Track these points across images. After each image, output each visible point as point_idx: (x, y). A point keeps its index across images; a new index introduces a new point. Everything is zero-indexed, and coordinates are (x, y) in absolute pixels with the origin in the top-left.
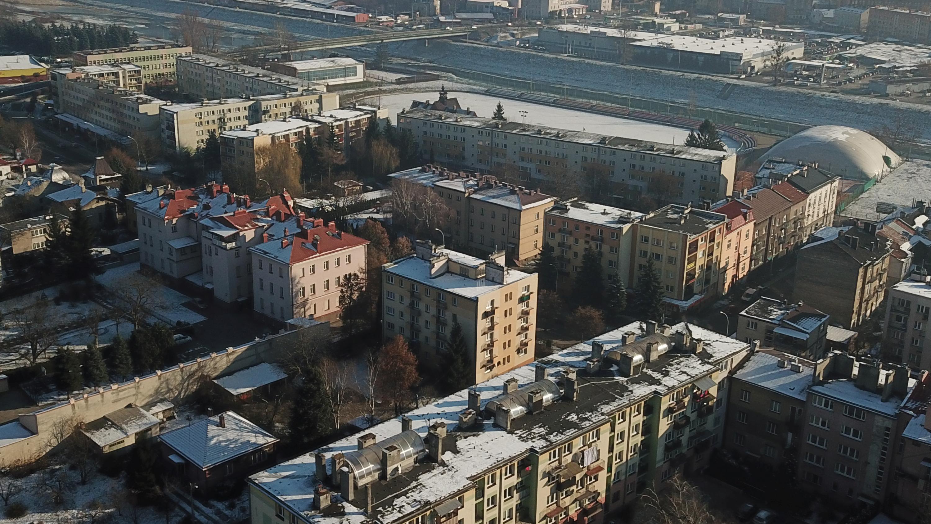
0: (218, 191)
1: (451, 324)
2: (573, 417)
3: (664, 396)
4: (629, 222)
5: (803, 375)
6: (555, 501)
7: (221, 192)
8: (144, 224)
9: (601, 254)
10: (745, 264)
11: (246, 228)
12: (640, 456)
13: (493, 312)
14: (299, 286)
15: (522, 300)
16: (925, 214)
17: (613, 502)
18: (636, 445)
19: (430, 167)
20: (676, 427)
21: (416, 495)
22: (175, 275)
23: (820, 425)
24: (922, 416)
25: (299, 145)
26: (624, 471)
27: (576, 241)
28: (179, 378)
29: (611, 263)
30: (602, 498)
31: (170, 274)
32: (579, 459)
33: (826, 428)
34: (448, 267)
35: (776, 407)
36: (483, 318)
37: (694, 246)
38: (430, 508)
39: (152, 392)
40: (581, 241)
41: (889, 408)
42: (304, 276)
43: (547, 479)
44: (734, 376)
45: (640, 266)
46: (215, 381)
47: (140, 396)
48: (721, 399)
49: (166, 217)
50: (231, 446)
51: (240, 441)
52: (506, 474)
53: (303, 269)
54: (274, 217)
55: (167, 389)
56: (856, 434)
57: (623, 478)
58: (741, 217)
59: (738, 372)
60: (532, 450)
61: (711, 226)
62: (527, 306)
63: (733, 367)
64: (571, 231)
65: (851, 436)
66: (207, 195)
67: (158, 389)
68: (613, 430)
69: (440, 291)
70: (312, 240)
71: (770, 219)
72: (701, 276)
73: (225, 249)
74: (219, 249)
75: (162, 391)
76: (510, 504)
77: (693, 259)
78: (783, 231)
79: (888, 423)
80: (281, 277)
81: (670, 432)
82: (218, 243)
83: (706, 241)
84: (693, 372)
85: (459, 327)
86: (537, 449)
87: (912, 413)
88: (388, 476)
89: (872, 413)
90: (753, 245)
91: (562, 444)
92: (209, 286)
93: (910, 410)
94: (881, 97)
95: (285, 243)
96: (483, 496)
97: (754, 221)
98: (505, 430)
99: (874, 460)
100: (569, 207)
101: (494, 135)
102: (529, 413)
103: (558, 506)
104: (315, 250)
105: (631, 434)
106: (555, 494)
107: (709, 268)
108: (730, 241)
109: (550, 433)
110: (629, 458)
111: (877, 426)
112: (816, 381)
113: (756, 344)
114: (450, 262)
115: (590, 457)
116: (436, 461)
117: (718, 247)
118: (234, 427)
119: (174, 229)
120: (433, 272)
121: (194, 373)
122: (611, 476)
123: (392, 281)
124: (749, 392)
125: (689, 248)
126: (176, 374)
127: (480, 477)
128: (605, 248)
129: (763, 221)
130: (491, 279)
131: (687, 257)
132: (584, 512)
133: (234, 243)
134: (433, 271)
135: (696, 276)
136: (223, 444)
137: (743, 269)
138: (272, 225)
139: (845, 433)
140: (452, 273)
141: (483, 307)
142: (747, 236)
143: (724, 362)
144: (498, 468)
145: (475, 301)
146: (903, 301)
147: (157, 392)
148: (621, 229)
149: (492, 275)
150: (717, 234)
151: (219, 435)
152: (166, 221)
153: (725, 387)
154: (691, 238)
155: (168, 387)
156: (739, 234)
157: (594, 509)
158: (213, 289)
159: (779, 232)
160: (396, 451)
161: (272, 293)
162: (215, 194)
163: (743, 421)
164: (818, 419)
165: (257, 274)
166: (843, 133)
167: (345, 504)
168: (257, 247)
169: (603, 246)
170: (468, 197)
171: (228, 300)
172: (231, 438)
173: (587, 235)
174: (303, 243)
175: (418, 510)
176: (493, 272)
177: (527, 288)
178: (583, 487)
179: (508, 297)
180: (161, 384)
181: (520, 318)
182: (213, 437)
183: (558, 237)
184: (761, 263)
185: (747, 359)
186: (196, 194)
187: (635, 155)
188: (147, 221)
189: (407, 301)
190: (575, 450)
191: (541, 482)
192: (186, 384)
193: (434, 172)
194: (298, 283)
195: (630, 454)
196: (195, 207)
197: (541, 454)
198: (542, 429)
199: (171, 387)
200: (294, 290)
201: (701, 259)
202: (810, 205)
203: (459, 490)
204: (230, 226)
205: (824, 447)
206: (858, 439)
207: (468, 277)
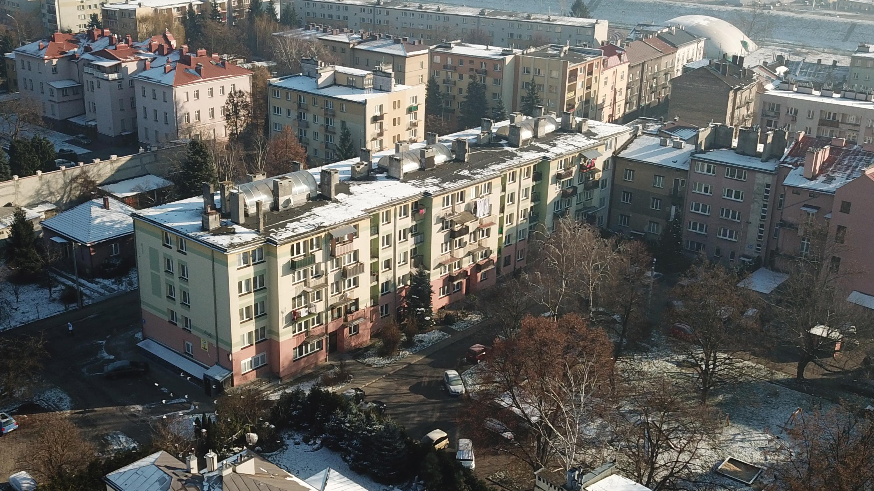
0: (99, 36)
1: (339, 131)
2: (465, 172)
3: (553, 160)
4: (512, 54)
5: (684, 150)
6: (448, 251)
7: (102, 35)
8: (23, 68)
9: (485, 87)
10: (620, 105)
11: (128, 60)
12: (530, 222)
13: (381, 117)
14: (183, 111)
15: (410, 110)
16: (785, 66)
17: (504, 266)
18: (525, 210)
19: (313, 26)
20: (564, 195)
21: (310, 221)
22: (57, 118)
23: (703, 192)
24: (800, 168)
25: (183, 21)
26: (514, 235)
27: (461, 77)
28: (61, 182)
29: (494, 95)
30: (494, 256)
31: (51, 116)
32: (472, 210)
33: (708, 194)
34: (335, 80)
35: (660, 182)
36: (371, 123)
37: (574, 74)
38: (325, 231)
39: (32, 193)
40: (466, 77)
41: (770, 166)
42: (188, 100)
43: (440, 225)
44: (619, 156)
45: (523, 98)
46: (100, 188)
47: (19, 196)
48: (606, 180)
49: (46, 57)
50: (116, 226)
51: (125, 222)
52: (400, 215)
53: (187, 93)
54: (157, 53)
55: (48, 192)
56: (737, 196)
57: (513, 242)
58: (616, 57)
59: (622, 153)
60: (426, 194)
61: (589, 59)
62: (416, 119)
63: (617, 149)
64: (455, 67)
65: (733, 198)
66: (88, 40)
67: (38, 191)
68: (504, 190)
69: (327, 99)
70: (196, 66)
71: (643, 64)
72: (581, 108)
73: (107, 80)
74: (101, 81)
75: (43, 193)
76: (405, 246)
77: (573, 88)
78: (655, 81)
79: (768, 180)
80: (165, 101)
81: (558, 202)
82: (99, 74)
83: (584, 72)
84: (580, 145)
85: (348, 132)
86: (431, 192)
87: (791, 166)
88: (280, 207)
89: (753, 171)
90: (628, 88)
91: (455, 190)
92: (93, 123)
93: (789, 164)
94: (736, 6)
95: (168, 68)
96: (378, 233)
97: (629, 63)
98: (398, 179)
99: (755, 219)
100: (452, 45)
101: (376, 11)
102: (422, 169)
103: (452, 256)
104: (199, 76)
105: (521, 199)
106: (449, 244)
107: (587, 101)
108: (606, 78)
109: (444, 182)
110: (519, 223)
111: (758, 184)
112: (699, 150)
113: (638, 128)
114: (336, 74)
115: (483, 207)
116: (330, 199)
117: (596, 82)
118: (120, 210)
119: (55, 70)
120: (319, 83)
121: (77, 177)
122: (502, 237)
123: (278, 96)
124: (633, 171)
125: (569, 77)
126: (57, 177)
127: (374, 211)
128: (489, 81)
129: (637, 65)
130: (379, 88)
131: (567, 85)
132: (478, 268)
133: (116, 74)
134: (320, 81)
135: (576, 106)
136: (108, 224)
137: (619, 110)
138: (155, 59)
139: (727, 196)
140: (339, 85)
141: (371, 112)
142: (622, 77)
143: (609, 140)
144: (393, 206)
145: (364, 104)
146: (774, 104)
147: (38, 193)
148: (503, 60)
149: (380, 83)
150: (595, 68)
151: (103, 216)
152: (46, 61)
153: (609, 167)
154: (571, 66)
155: (49, 190)
156: (615, 73)
157: (486, 265)
158: (96, 125)
159: (651, 81)
160: (287, 181)
161: (156, 120)
162: (96, 38)
163: (627, 201)
164: (700, 185)
165: (140, 102)
166: (705, 20)
167: (235, 226)
168: (140, 74)
169: (487, 78)
170: (353, 49)
171: (112, 134)
172: (116, 219)
173: (472, 70)
174: (186, 69)
175: (312, 231)
176: (381, 79)
177: (415, 99)
178: (476, 242)
179: (396, 105)
180: (43, 185)
181: (409, 129)
182: (97, 217)
183: (443, 75)
184: (635, 108)
185: (630, 141)
186: (77, 38)
187: (513, 24)
188: (26, 64)
189: (294, 114)
190: (468, 200)
191: (436, 227)
192: (68, 189)
193: (317, 29)
194: (182, 107)
195: (520, 219)
196: (76, 50)
197: (435, 197)
198: (435, 180)
199: (52, 190)
200: (178, 115)
201: (580, 92)
202: (678, 60)
203: (354, 219)
204: (111, 57)
205: (707, 214)
206: (740, 200)
207: (355, 87)
